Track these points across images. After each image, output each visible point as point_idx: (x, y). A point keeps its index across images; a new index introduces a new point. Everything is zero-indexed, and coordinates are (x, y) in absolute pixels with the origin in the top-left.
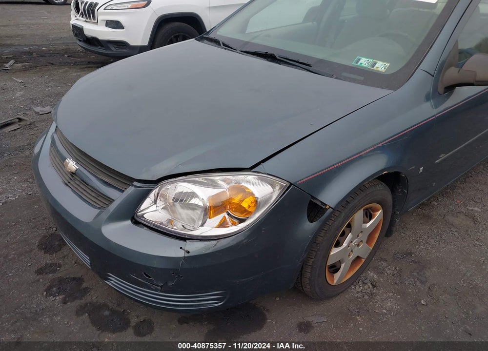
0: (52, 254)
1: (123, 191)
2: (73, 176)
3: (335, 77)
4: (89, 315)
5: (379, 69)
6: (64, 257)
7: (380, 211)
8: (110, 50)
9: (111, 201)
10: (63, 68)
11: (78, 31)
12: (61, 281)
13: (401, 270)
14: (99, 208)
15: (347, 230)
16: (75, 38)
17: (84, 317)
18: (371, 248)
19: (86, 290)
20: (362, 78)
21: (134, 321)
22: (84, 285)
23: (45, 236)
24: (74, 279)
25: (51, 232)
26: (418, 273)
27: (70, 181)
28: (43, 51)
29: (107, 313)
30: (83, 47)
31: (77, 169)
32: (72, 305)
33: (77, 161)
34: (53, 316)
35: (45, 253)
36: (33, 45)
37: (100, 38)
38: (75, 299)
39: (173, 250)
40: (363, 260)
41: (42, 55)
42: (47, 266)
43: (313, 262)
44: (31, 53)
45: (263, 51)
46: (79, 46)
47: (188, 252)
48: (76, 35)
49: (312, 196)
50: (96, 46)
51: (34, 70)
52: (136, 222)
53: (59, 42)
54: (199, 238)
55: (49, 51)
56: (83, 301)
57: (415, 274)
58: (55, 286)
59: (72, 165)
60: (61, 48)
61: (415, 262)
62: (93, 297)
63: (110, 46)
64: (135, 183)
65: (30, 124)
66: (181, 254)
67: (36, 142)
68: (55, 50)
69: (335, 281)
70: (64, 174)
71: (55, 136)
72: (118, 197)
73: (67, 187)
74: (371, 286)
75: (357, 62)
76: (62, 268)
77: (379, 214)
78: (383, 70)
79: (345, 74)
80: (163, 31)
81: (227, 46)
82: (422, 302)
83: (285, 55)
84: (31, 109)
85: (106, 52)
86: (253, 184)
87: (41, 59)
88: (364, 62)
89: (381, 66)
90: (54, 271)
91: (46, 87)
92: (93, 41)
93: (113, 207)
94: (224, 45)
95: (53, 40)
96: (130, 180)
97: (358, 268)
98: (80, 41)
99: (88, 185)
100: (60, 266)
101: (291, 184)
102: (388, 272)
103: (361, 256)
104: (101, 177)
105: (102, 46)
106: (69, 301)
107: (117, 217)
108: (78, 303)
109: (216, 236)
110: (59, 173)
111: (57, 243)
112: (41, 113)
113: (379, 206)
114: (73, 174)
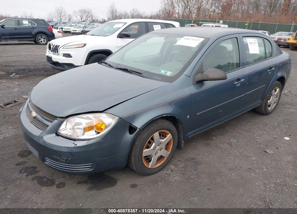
0: (24, 158)
1: (52, 122)
2: (34, 119)
3: (149, 78)
4: (37, 180)
5: (168, 75)
6: (29, 159)
7: (170, 134)
8: (65, 68)
9: (48, 126)
10: (40, 77)
11: (49, 59)
12: (26, 168)
13: (187, 165)
14: (43, 130)
15: (152, 141)
16: (48, 62)
17: (35, 181)
18: (169, 153)
19: (37, 172)
20: (161, 78)
21: (57, 183)
22: (37, 170)
23: (21, 151)
24: (33, 167)
25: (25, 149)
26: (194, 166)
27: (33, 121)
28: (31, 69)
29: (45, 180)
30: (51, 67)
31: (36, 116)
32: (30, 177)
33: (37, 112)
34: (21, 181)
35: (21, 157)
36: (26, 66)
37: (60, 62)
38: (32, 174)
39: (70, 144)
40: (166, 159)
41: (30, 71)
42: (21, 163)
43: (135, 154)
44: (24, 70)
45: (123, 68)
46: (50, 65)
47: (76, 145)
48: (48, 61)
49: (130, 124)
50: (57, 66)
51: (25, 78)
52: (58, 135)
53: (40, 64)
54: (82, 140)
55: (34, 69)
56: (35, 175)
57: (193, 167)
58: (23, 170)
59: (34, 114)
60: (41, 67)
61: (195, 162)
62: (40, 174)
63: (65, 66)
64: (58, 119)
65: (20, 104)
66: (73, 146)
67: (20, 109)
68: (38, 68)
69: (150, 166)
70: (31, 118)
71: (29, 104)
72: (50, 125)
73: (32, 124)
74: (170, 171)
75: (160, 72)
76: (28, 163)
77: (169, 136)
78: (169, 75)
79: (154, 77)
80: (92, 58)
81: (111, 66)
82: (192, 177)
83: (132, 70)
84: (21, 97)
85: (63, 69)
86: (104, 118)
87: (29, 72)
88: (163, 72)
89: (169, 74)
90: (24, 164)
91: (30, 86)
92: (56, 64)
93: (48, 128)
94: (109, 65)
95: (37, 63)
96: (55, 117)
97: (163, 162)
98: (50, 63)
99: (40, 121)
100: (27, 162)
101: (120, 118)
102: (181, 166)
103: (164, 156)
104: (45, 118)
105: (61, 66)
106: (29, 175)
107: (50, 132)
108: (33, 176)
109: (88, 139)
110: (28, 118)
111: (26, 154)
112: (26, 98)
113: (168, 132)
114: (35, 118)
